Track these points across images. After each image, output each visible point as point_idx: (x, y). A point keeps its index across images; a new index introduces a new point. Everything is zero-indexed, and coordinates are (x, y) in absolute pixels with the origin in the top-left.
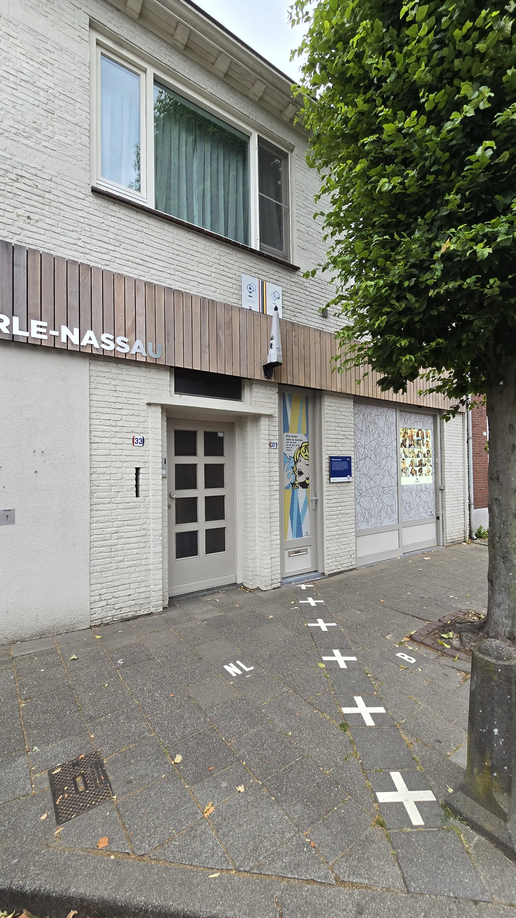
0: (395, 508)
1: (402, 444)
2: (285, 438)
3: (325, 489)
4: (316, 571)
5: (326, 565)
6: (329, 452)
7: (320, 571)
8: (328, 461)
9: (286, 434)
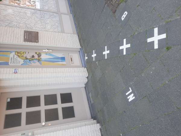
0: (51, 14)
1: (18, 4)
2: (12, 64)
3: (42, 45)
4: (79, 51)
5: (77, 47)
6: (22, 41)
7: (79, 50)
8: (26, 42)
9: (9, 64)
